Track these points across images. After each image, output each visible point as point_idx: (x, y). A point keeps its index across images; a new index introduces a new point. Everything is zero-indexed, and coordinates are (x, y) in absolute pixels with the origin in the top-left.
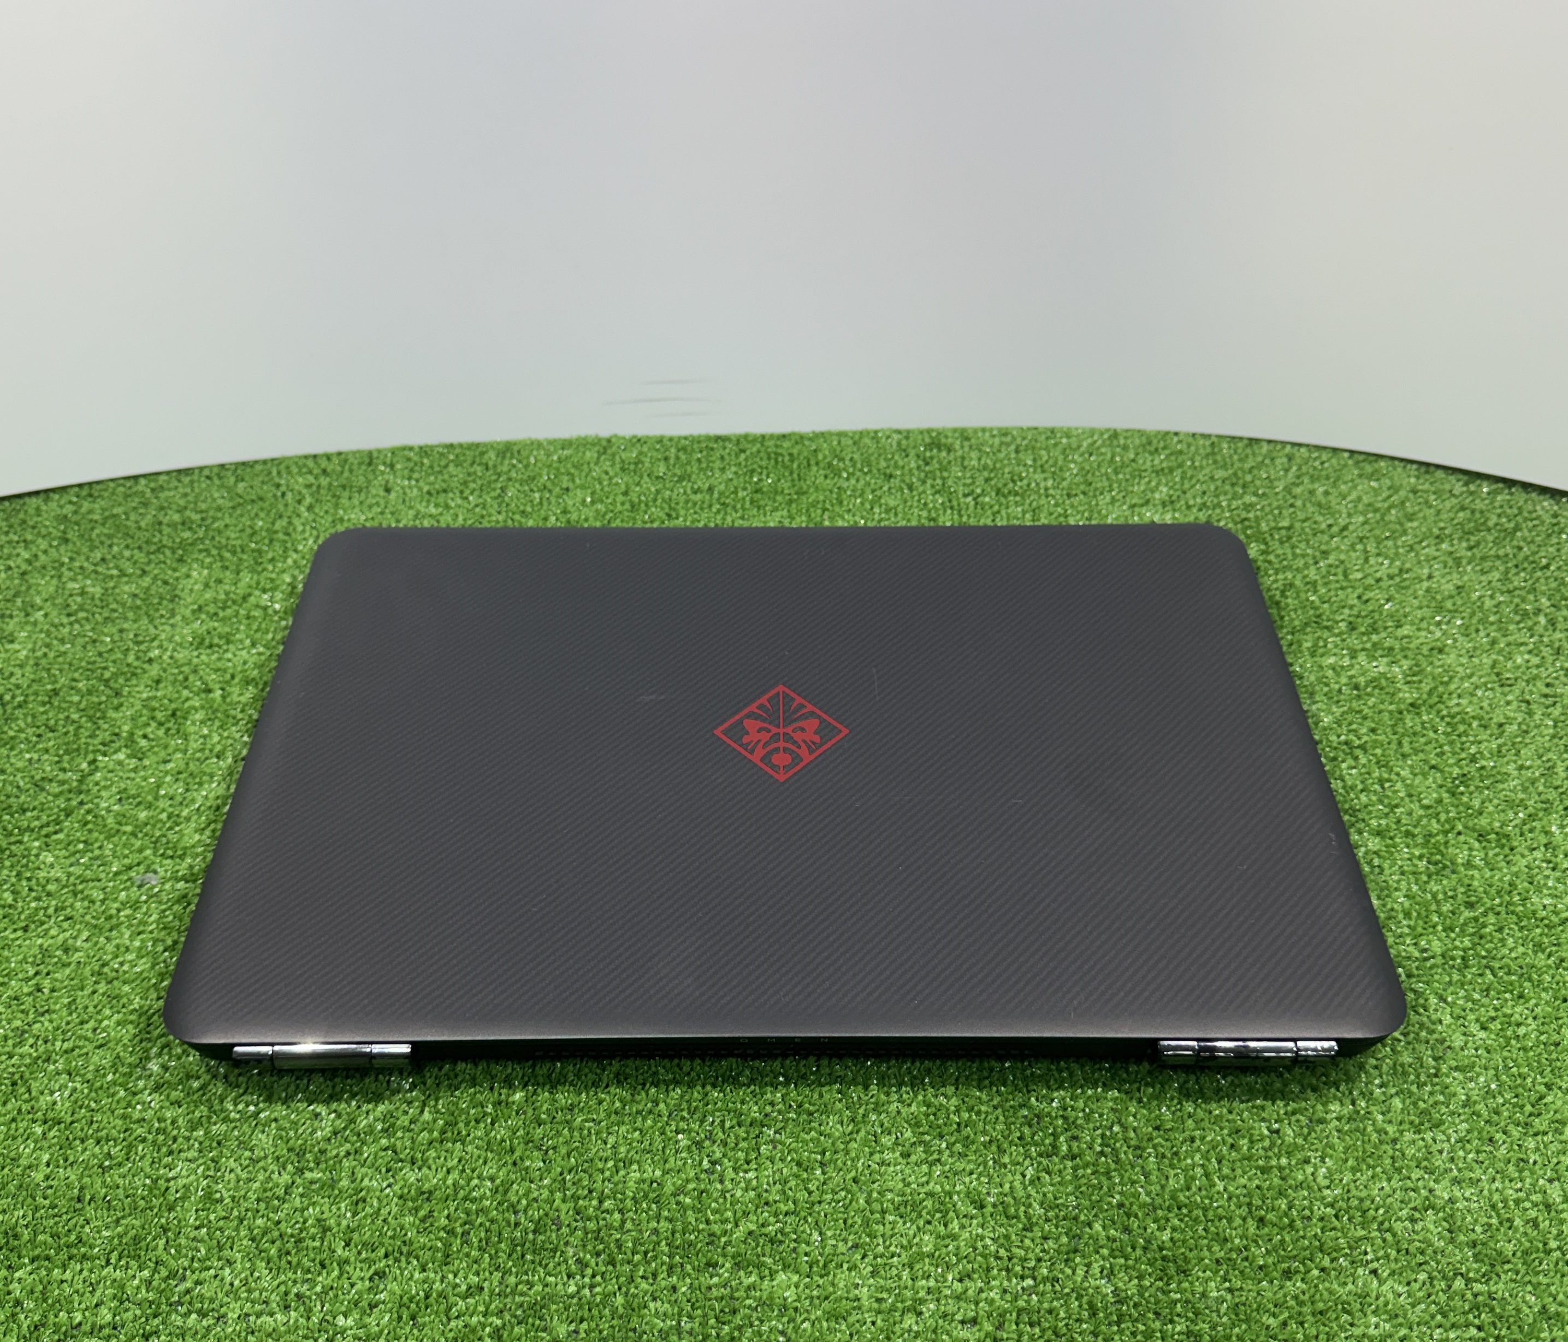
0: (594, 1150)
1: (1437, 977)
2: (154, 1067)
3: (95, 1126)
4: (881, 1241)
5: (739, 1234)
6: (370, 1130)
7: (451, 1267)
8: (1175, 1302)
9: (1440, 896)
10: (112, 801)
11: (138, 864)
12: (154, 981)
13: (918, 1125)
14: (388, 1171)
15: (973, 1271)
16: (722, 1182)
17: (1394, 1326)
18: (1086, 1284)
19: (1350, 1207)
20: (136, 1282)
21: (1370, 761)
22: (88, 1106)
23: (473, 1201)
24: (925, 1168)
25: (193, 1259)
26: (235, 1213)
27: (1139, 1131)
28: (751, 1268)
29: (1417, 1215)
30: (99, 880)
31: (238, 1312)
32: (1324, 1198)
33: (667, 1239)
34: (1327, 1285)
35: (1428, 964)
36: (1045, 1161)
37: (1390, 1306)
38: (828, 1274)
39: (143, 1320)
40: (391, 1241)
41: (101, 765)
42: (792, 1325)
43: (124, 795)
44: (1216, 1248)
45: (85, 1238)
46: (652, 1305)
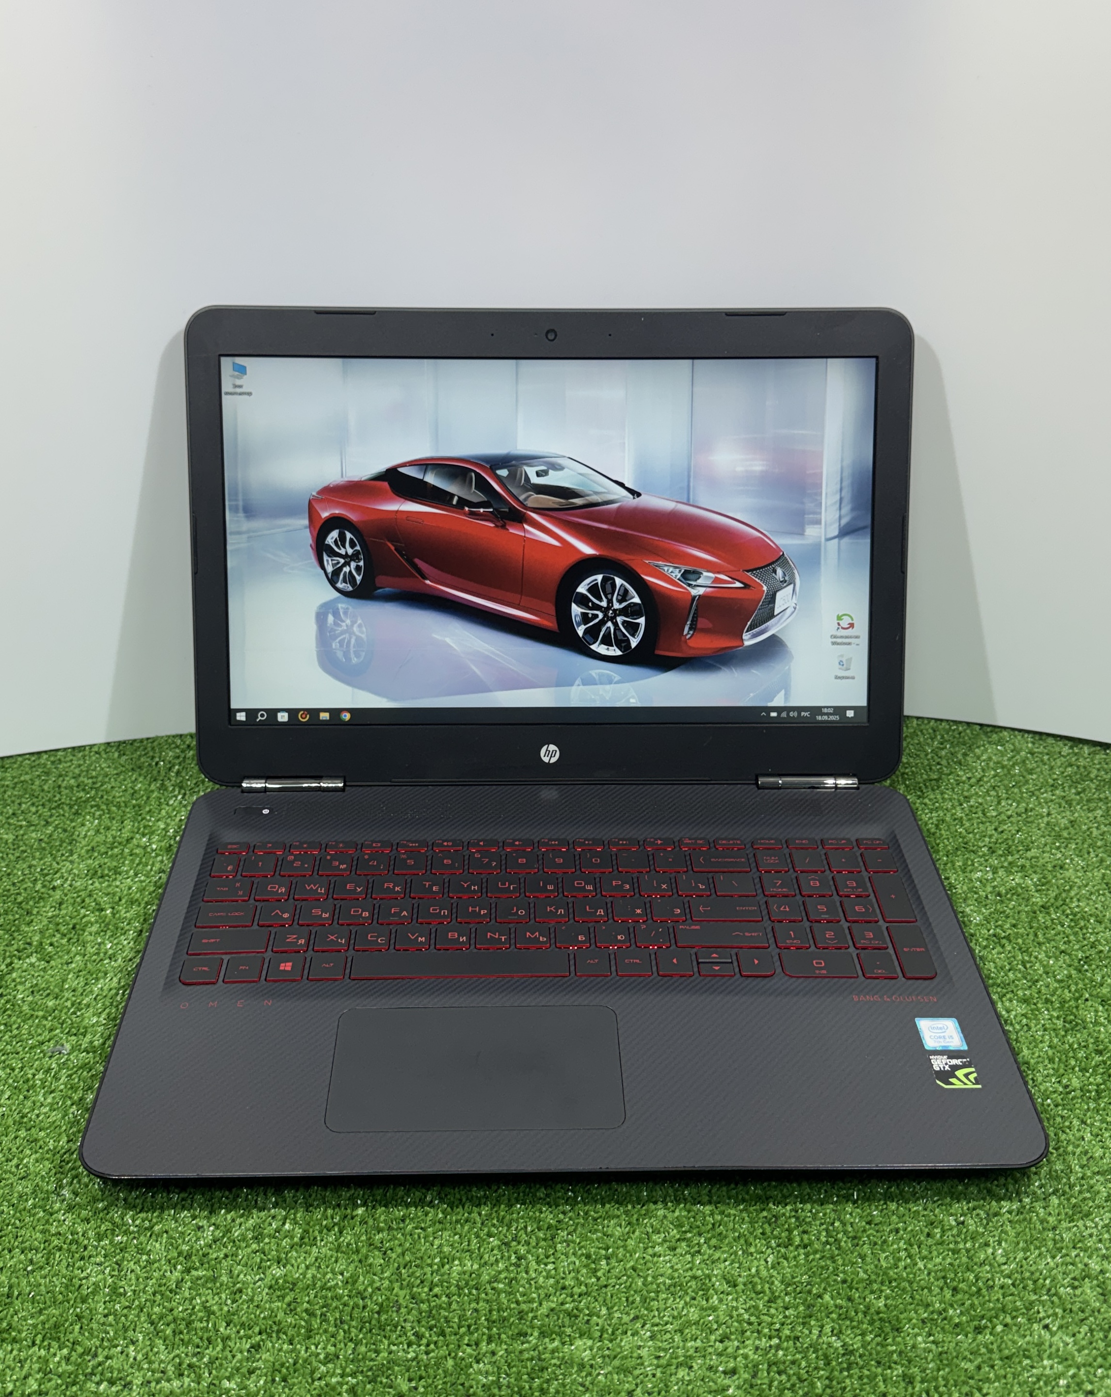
0: (423, 1249)
1: (1077, 1106)
2: (66, 1193)
3: (20, 1239)
4: (656, 1313)
5: (544, 1310)
6: (244, 1239)
7: (313, 1341)
8: (892, 1352)
9: (1076, 1046)
10: (26, 993)
11: (49, 1041)
12: (64, 1128)
13: (681, 1225)
14: (260, 1268)
15: (731, 1333)
16: (527, 1272)
17: (1066, 1367)
18: (821, 1341)
19: (1023, 1279)
20: (57, 1359)
21: (1014, 948)
22: (14, 1224)
23: (329, 1289)
24: (688, 1257)
25: (103, 1340)
26: (137, 1303)
27: (855, 1225)
28: (554, 1336)
29: (1076, 1283)
30: (17, 1053)
31: (141, 1379)
32: (1002, 1271)
33: (485, 1315)
34: (1010, 1336)
35: (1070, 1096)
36: (783, 1250)
37: (1060, 1353)
38: (615, 1340)
39: (64, 1387)
40: (264, 1322)
41: (17, 966)
42: (589, 1378)
43: (36, 989)
44: (921, 1311)
45: (14, 1324)
46: (475, 1366)
